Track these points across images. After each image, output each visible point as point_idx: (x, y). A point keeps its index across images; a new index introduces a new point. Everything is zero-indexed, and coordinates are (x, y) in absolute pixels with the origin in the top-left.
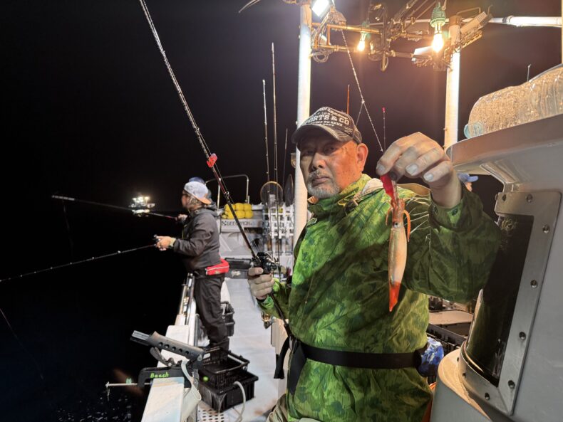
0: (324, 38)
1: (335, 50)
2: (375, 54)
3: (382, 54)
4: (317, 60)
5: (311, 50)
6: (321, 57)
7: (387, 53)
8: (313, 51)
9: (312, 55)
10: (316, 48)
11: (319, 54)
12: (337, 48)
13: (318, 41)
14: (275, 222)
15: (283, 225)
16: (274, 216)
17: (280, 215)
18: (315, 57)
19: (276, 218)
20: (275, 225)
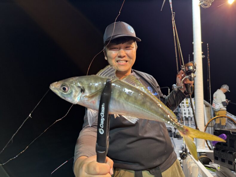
11: (205, 2)
14: (184, 109)
15: (189, 110)
16: (183, 106)
17: (187, 105)
18: (202, 4)
19: (184, 107)
20: (184, 110)
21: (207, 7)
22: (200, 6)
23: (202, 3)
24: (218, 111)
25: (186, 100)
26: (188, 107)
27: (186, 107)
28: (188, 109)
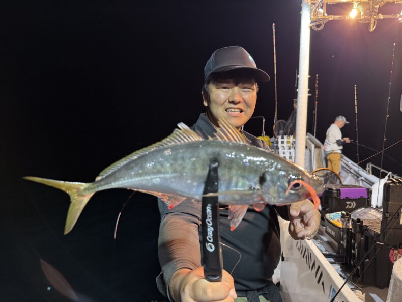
0: (321, 11)
2: (364, 18)
3: (371, 18)
4: (315, 28)
5: (310, 21)
6: (318, 26)
7: (375, 17)
8: (312, 22)
9: (311, 25)
10: (314, 20)
11: (317, 23)
12: (331, 18)
13: (316, 13)
14: (284, 151)
15: (290, 153)
16: (283, 146)
17: (288, 146)
18: (313, 26)
19: (284, 148)
20: (284, 153)
21: (320, 29)
22: (311, 28)
23: (314, 24)
24: (329, 154)
25: (288, 138)
26: (289, 148)
27: (286, 148)
28: (290, 151)
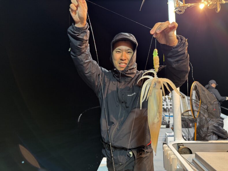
1: (188, 6)
5: (175, 8)
7: (220, 2)
9: (176, 10)
10: (177, 7)
11: (179, 9)
